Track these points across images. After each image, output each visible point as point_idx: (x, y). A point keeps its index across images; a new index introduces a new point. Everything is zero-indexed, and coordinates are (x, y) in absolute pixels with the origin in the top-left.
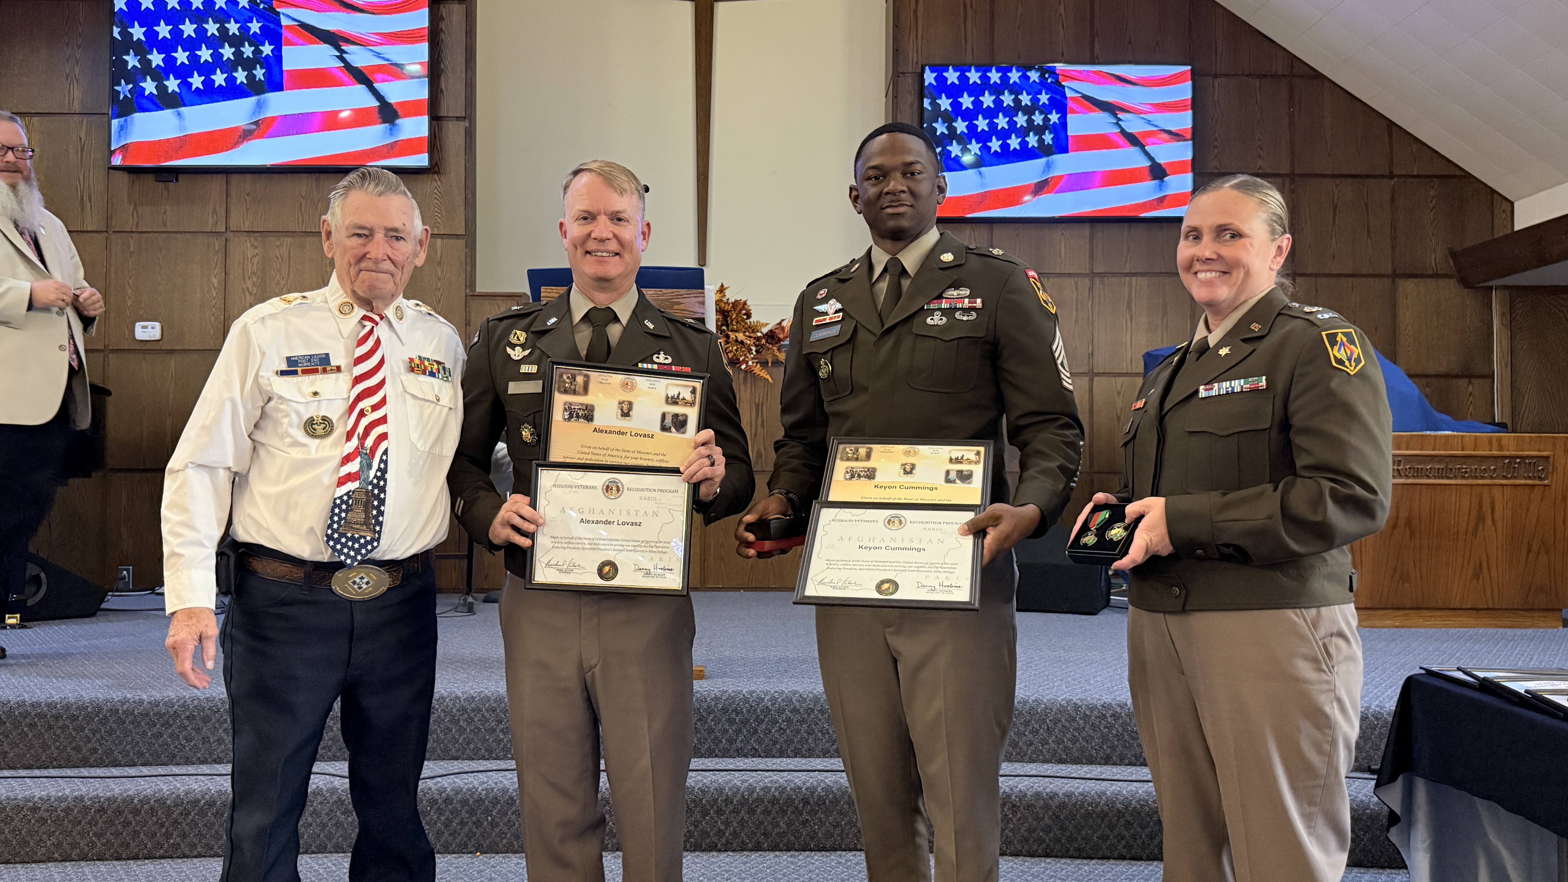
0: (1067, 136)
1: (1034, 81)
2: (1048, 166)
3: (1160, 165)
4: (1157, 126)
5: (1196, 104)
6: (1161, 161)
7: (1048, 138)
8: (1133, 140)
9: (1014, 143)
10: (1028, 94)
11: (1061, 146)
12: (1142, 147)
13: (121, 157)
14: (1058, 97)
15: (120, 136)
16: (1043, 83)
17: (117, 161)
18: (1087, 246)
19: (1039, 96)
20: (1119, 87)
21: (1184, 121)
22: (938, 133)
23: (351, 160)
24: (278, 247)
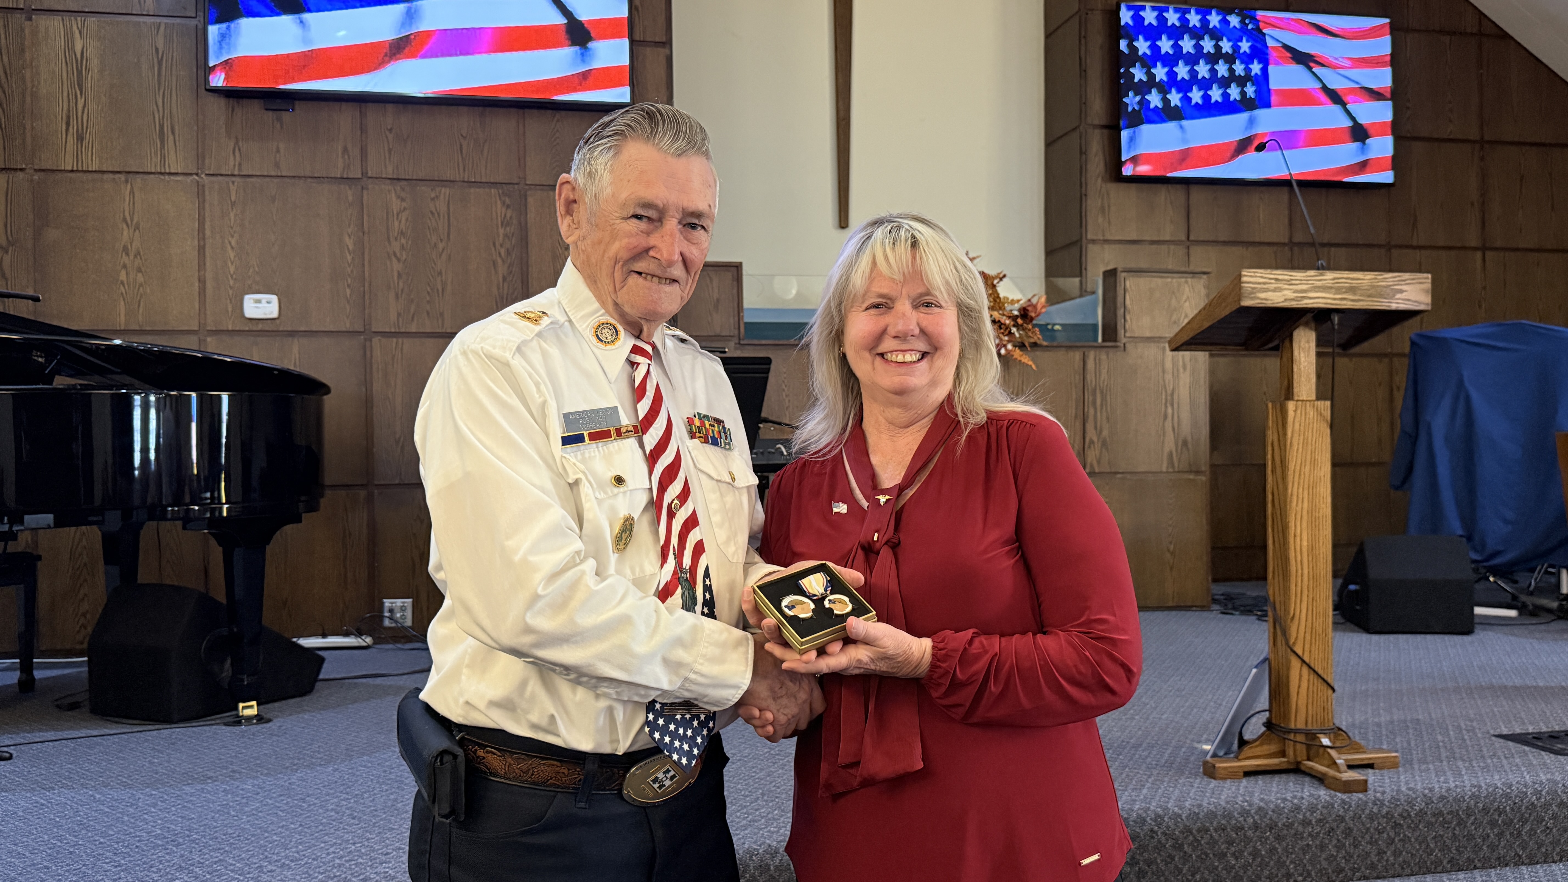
0: (1269, 90)
1: (1235, 27)
2: (1251, 122)
4: (1357, 83)
5: (1395, 60)
6: (1362, 121)
7: (1250, 90)
8: (1335, 97)
9: (1216, 94)
10: (1229, 40)
11: (1263, 100)
12: (1343, 104)
13: (223, 76)
14: (1259, 46)
15: (221, 48)
16: (1244, 30)
17: (218, 80)
18: (1286, 212)
19: (1240, 44)
20: (1321, 38)
21: (1383, 78)
22: (1136, 80)
23: (533, 92)
24: (433, 199)
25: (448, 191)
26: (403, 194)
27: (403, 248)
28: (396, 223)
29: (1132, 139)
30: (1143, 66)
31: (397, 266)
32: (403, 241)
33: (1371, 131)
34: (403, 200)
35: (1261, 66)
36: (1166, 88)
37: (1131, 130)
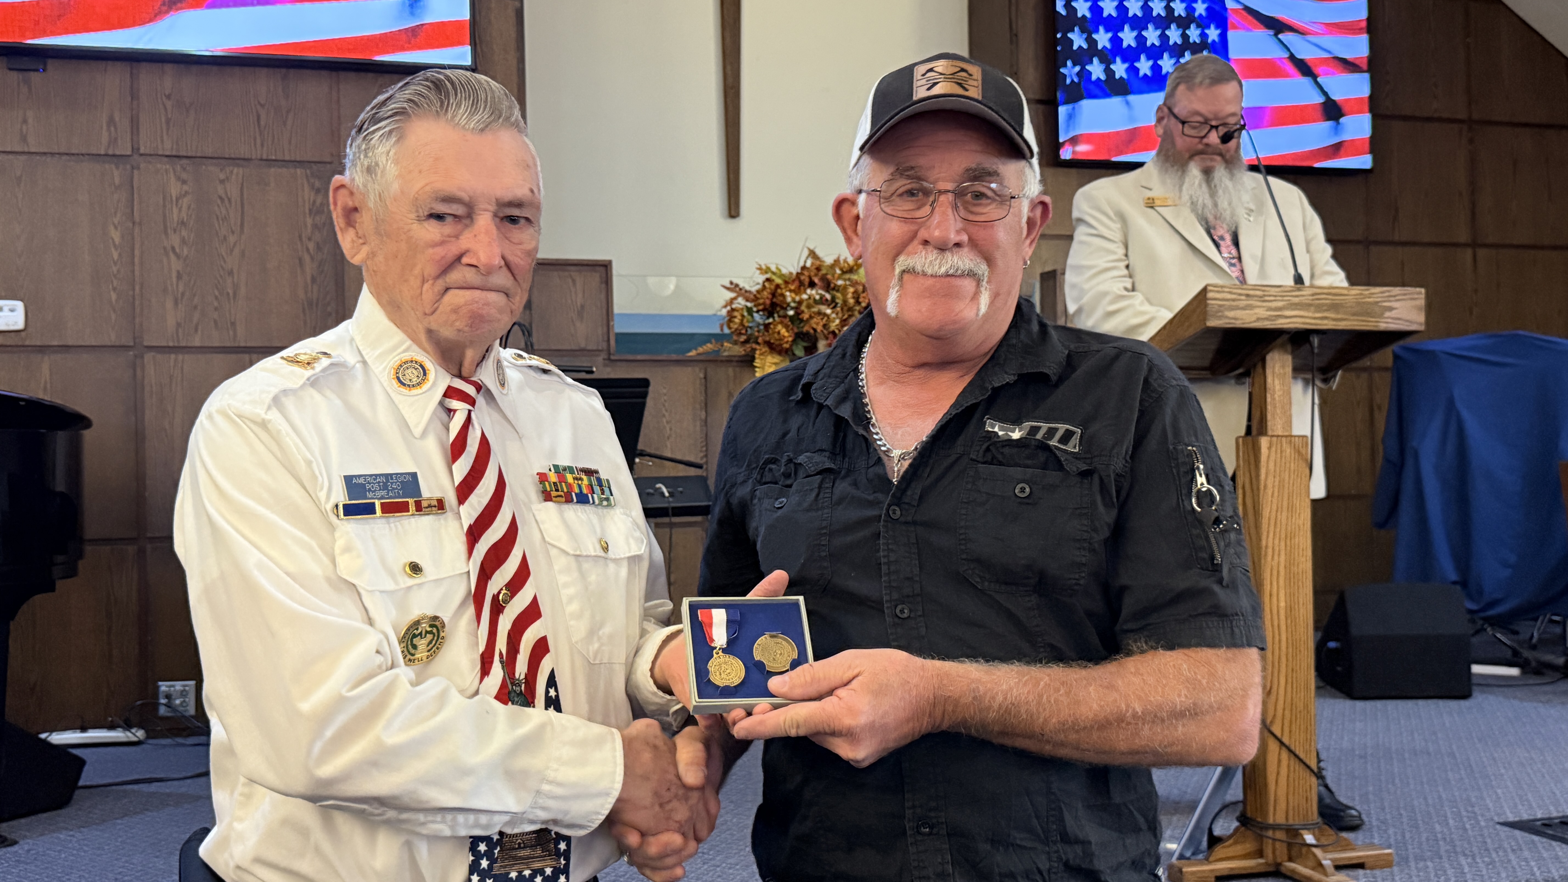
3: (1334, 102)
4: (1329, 52)
5: (1372, 26)
6: (1335, 97)
8: (1304, 68)
12: (1314, 77)
14: (1217, 8)
19: (1194, 5)
21: (1358, 47)
22: (1075, 47)
23: (349, 51)
24: (222, 182)
25: (241, 170)
26: (184, 176)
27: (183, 241)
28: (175, 211)
29: (1071, 117)
30: (1083, 31)
31: (176, 265)
32: (184, 233)
33: (1345, 109)
34: (184, 182)
35: (1218, 32)
36: (1110, 57)
37: (1070, 106)
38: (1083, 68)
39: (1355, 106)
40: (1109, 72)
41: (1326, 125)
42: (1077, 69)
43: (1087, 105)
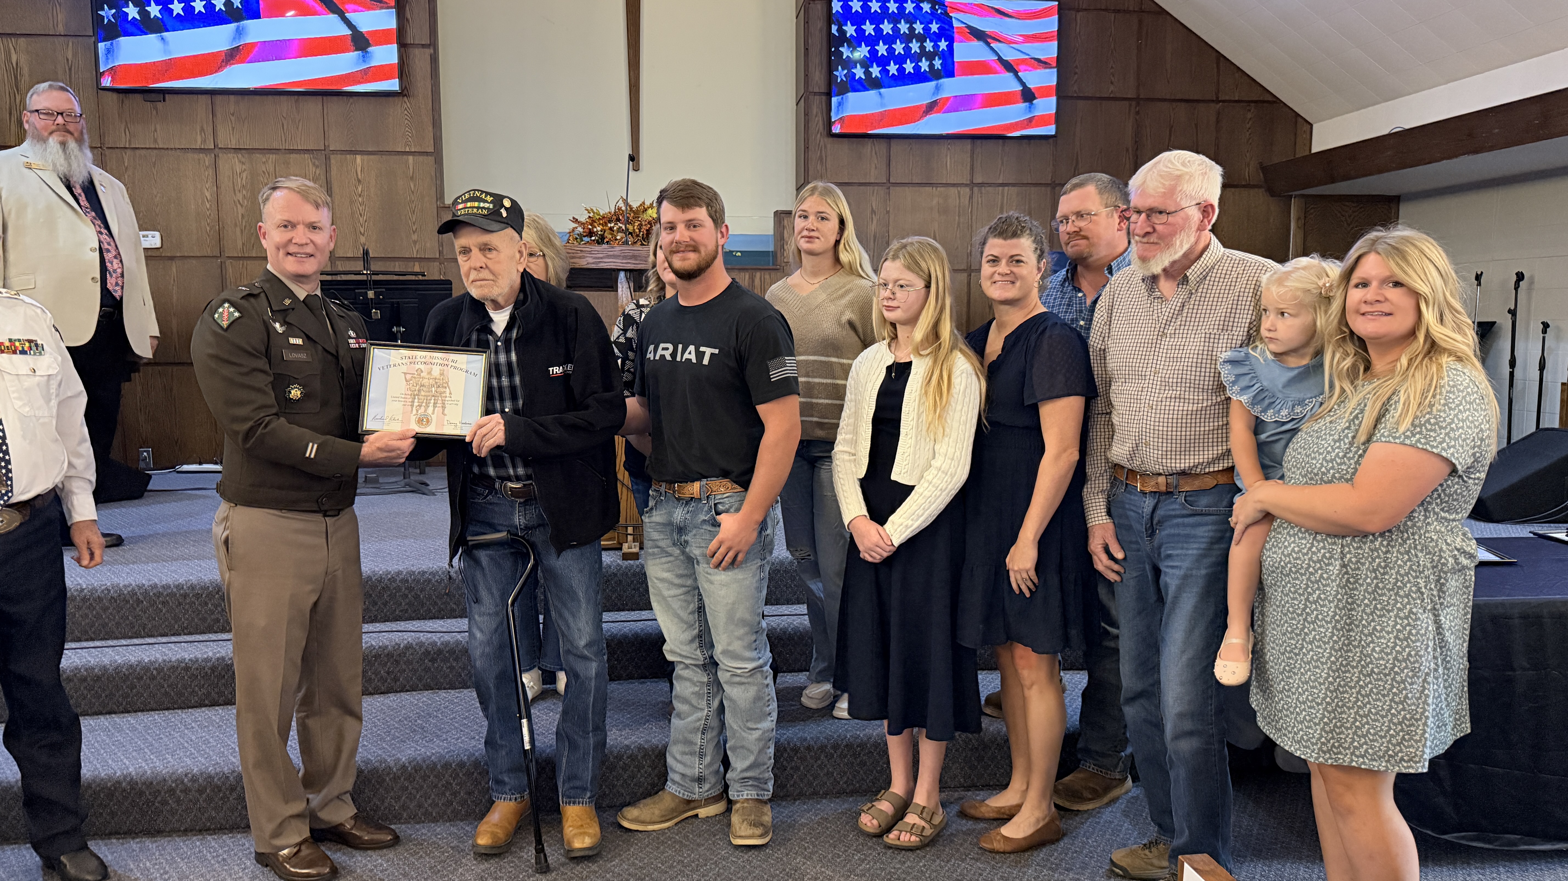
0: (953, 62)
1: (926, 12)
2: (938, 88)
3: (1030, 89)
4: (1028, 55)
5: (1062, 35)
6: (1031, 86)
7: (938, 63)
8: (1008, 66)
9: (909, 67)
10: (921, 23)
11: (949, 71)
12: (1016, 73)
13: (110, 79)
14: (947, 27)
15: (107, 59)
16: (933, 14)
17: (107, 82)
18: (969, 159)
19: (930, 26)
21: (1050, 51)
22: (844, 57)
23: (328, 85)
25: (274, 156)
26: (243, 160)
28: (239, 180)
29: (839, 104)
30: (850, 46)
33: (1038, 94)
34: (243, 163)
35: (947, 43)
36: (869, 63)
37: (840, 97)
38: (849, 71)
39: (1045, 92)
40: (868, 73)
41: (1024, 106)
42: (846, 71)
43: (851, 95)
